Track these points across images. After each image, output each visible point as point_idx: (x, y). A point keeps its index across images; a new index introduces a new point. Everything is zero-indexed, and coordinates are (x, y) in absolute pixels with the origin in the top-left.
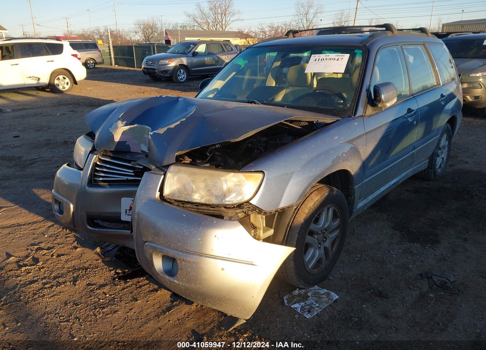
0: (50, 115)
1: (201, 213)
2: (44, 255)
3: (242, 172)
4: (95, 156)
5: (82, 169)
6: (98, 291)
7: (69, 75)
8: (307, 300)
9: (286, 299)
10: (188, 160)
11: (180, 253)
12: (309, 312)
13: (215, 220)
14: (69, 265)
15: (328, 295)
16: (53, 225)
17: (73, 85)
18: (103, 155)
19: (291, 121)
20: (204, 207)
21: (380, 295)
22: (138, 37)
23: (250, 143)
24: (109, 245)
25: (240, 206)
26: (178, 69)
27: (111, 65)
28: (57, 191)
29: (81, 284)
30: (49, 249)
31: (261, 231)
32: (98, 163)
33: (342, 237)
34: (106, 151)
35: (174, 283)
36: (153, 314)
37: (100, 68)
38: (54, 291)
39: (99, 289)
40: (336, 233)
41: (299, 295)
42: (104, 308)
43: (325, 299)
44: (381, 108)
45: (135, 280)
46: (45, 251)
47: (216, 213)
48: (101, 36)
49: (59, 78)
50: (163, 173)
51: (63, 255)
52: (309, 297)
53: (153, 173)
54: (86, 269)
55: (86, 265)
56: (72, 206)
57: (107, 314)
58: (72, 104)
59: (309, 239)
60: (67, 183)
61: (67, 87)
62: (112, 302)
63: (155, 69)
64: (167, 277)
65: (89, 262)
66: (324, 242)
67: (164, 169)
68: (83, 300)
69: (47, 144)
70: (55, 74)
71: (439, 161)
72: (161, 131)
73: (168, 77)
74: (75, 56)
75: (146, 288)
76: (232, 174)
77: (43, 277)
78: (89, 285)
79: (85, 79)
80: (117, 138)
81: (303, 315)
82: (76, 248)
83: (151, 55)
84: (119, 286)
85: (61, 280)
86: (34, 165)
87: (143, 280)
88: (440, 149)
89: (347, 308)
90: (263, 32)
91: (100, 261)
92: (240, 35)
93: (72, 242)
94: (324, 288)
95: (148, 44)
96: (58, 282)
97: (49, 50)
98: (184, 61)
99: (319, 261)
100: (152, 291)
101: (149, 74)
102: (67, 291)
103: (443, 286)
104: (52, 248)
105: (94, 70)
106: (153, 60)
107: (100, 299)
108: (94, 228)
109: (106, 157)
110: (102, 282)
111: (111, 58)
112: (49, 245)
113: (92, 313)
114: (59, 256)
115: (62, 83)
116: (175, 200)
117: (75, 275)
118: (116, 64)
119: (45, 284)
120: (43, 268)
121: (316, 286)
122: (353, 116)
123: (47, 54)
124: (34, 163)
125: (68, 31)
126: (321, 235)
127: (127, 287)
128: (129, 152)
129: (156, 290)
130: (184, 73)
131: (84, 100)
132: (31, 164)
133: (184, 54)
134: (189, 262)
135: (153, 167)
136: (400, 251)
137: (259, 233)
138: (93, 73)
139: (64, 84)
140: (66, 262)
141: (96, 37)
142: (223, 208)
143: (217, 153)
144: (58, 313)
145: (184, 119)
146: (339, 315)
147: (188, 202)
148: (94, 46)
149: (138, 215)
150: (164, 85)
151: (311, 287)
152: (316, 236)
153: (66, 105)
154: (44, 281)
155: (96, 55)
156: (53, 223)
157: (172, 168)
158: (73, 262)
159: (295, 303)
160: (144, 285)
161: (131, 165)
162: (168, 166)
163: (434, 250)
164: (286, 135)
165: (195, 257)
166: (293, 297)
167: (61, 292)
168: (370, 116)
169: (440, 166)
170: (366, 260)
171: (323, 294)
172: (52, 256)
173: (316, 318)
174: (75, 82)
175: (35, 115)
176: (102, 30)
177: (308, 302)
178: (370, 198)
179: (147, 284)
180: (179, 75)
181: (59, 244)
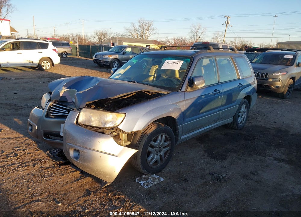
0: (36, 83)
1: (94, 131)
2: (21, 153)
3: (115, 113)
4: (50, 103)
5: (43, 109)
6: (45, 170)
7: (50, 61)
8: (148, 180)
9: (138, 179)
10: (93, 106)
11: (81, 148)
12: (147, 185)
13: (99, 134)
14: (33, 158)
15: (159, 179)
16: (28, 139)
17: (52, 67)
18: (54, 103)
19: (149, 92)
20: (96, 128)
21: (185, 180)
22: (95, 40)
23: (127, 101)
24: (55, 150)
25: (113, 128)
26: (114, 61)
27: (77, 56)
28: (31, 120)
29: (37, 167)
30: (24, 150)
31: (123, 142)
32: (51, 106)
33: (171, 151)
34: (56, 101)
35: (78, 162)
36: (70, 182)
37: (70, 57)
38: (23, 169)
39: (46, 169)
40: (167, 149)
41: (144, 178)
42: (46, 177)
43: (157, 180)
44: (195, 88)
45: (65, 166)
46: (22, 151)
47: (101, 131)
48: (73, 38)
49: (44, 62)
50: (79, 111)
51: (31, 153)
52: (149, 179)
53: (74, 111)
54: (41, 160)
55: (41, 159)
56: (37, 127)
57: (47, 180)
58: (49, 77)
59: (150, 149)
60: (36, 116)
61: (48, 68)
62: (51, 175)
63: (101, 60)
64: (75, 160)
65: (43, 157)
66: (160, 152)
67: (80, 109)
68: (37, 173)
69: (32, 99)
70: (42, 60)
71: (240, 119)
72: (81, 92)
73: (107, 65)
74: (55, 50)
75: (70, 170)
76: (110, 113)
77: (19, 162)
78: (41, 167)
79: (59, 63)
80: (61, 95)
81: (143, 187)
82: (38, 150)
83: (100, 52)
84: (56, 169)
85: (27, 164)
86: (23, 109)
87: (68, 167)
88: (240, 112)
89: (166, 185)
90: (168, 42)
91: (49, 157)
92: (155, 42)
93: (36, 147)
94: (158, 176)
95: (99, 45)
96: (26, 165)
97: (40, 47)
98: (117, 56)
99: (156, 162)
100: (72, 172)
101: (97, 63)
102: (29, 169)
103: (218, 179)
104: (26, 150)
105: (66, 58)
106: (100, 55)
107: (45, 174)
108: (47, 138)
109: (55, 104)
110: (48, 166)
111: (77, 52)
112: (24, 148)
113: (40, 179)
114: (28, 153)
115: (46, 65)
116: (83, 125)
117: (35, 162)
118: (79, 56)
119: (19, 165)
120: (20, 158)
121: (155, 175)
122: (179, 91)
123: (39, 48)
124: (23, 108)
125: (54, 35)
126: (158, 148)
127: (60, 169)
128: (67, 102)
129: (74, 172)
130: (117, 63)
131: (57, 76)
132: (21, 108)
133: (118, 53)
134: (85, 152)
135: (75, 109)
136: (204, 162)
137: (122, 143)
138: (65, 60)
139: (46, 66)
140: (32, 156)
141: (71, 39)
142: (104, 129)
143: (110, 105)
144: (24, 178)
145: (92, 87)
146: (161, 188)
147: (89, 126)
148: (67, 45)
149: (65, 131)
150: (105, 69)
151: (152, 175)
152: (155, 149)
153: (46, 78)
154: (19, 164)
155: (68, 50)
156: (28, 138)
157: (83, 109)
158: (35, 157)
159: (141, 181)
160: (69, 169)
161: (66, 108)
162: (82, 108)
163: (222, 162)
164: (145, 98)
165: (88, 150)
166: (142, 178)
167: (26, 170)
168: (190, 92)
169: (241, 122)
170: (184, 165)
171: (157, 178)
172: (25, 153)
173: (149, 188)
174: (53, 65)
175: (28, 82)
176: (74, 35)
177: (148, 181)
178: (192, 134)
179: (70, 169)
180: (114, 65)
181: (29, 148)
